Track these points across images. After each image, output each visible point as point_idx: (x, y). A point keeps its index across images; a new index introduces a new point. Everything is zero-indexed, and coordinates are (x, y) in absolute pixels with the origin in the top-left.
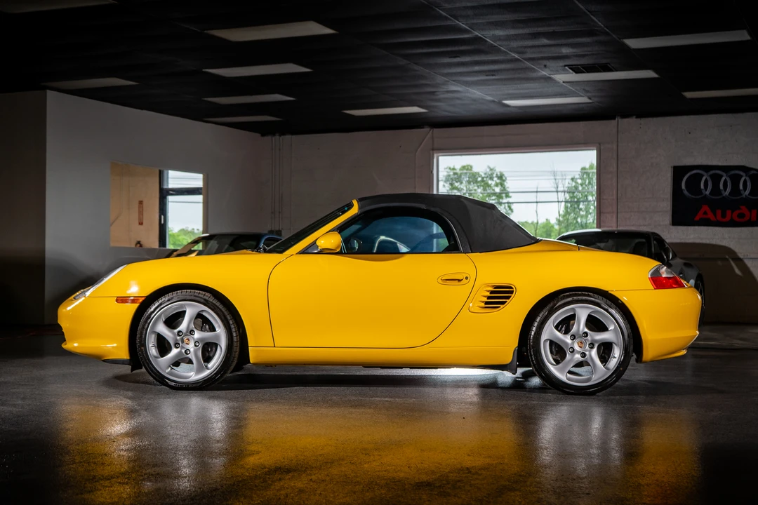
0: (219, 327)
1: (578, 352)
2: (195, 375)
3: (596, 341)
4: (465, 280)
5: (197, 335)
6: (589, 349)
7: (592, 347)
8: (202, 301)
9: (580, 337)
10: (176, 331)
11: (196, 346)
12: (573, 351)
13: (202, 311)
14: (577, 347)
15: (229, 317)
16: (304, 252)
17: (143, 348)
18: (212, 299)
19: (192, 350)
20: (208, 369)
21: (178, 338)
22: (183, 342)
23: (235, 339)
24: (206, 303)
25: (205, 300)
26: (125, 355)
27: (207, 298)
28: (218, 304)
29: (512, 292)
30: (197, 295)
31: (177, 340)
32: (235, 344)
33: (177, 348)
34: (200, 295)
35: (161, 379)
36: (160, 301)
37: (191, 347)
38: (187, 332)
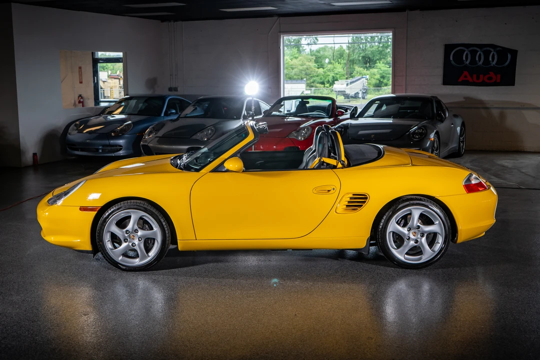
0: (156, 227)
1: (413, 240)
2: (140, 262)
3: (426, 232)
4: (332, 191)
5: (140, 233)
6: (420, 237)
7: (422, 236)
8: (142, 209)
9: (414, 229)
10: (125, 230)
11: (139, 240)
12: (409, 239)
13: (143, 216)
14: (412, 236)
15: (162, 220)
16: (215, 170)
17: (101, 243)
18: (149, 207)
19: (137, 243)
20: (149, 256)
21: (126, 235)
22: (130, 237)
23: (167, 235)
24: (146, 210)
25: (145, 208)
26: (88, 247)
27: (146, 207)
28: (154, 211)
29: (367, 198)
30: (138, 204)
31: (125, 237)
32: (167, 239)
33: (126, 242)
34: (141, 205)
35: (115, 264)
36: (112, 210)
37: (136, 242)
38: (133, 231)
